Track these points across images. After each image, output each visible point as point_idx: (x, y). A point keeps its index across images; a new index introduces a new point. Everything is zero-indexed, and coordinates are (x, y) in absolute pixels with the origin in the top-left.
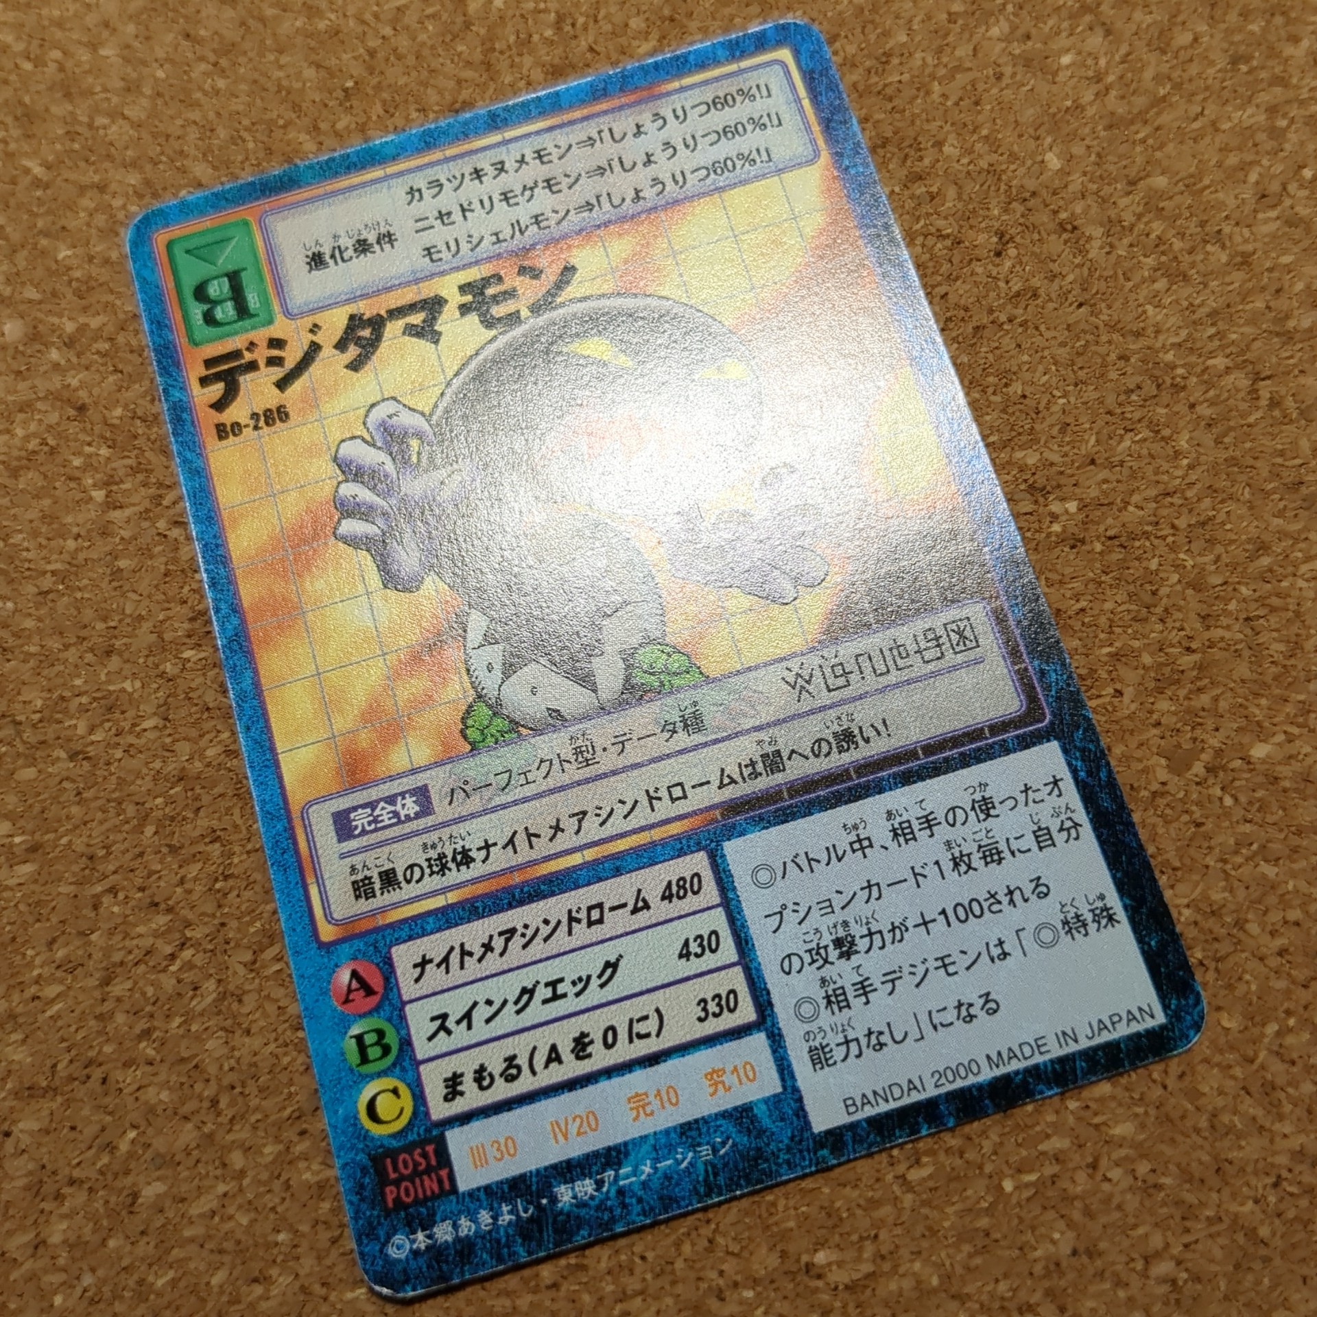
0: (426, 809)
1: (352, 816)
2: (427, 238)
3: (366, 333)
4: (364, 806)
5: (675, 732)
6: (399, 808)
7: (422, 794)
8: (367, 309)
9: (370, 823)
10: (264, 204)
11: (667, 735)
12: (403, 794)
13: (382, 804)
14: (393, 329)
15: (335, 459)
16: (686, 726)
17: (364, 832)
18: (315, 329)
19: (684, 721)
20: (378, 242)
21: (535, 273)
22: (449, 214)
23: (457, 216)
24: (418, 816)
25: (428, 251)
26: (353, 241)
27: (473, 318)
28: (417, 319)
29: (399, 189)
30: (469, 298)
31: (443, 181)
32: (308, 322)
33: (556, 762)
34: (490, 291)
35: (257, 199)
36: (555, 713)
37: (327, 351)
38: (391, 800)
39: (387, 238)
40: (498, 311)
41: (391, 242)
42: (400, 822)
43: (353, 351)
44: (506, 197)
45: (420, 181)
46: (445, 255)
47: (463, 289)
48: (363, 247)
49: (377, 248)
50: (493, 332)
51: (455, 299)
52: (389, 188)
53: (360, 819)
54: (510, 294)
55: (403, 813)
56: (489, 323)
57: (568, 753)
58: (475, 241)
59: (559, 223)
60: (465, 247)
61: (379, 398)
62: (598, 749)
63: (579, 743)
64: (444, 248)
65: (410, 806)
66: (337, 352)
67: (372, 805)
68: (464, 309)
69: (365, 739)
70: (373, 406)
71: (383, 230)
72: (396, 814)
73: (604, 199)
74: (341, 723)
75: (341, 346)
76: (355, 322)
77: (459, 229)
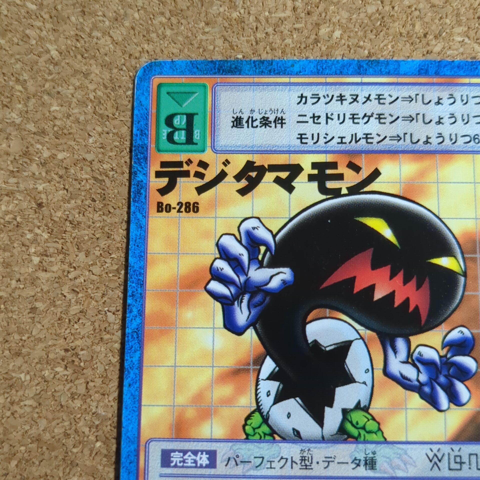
0: (212, 464)
1: (172, 454)
2: (302, 129)
3: (254, 174)
4: (180, 451)
5: (358, 465)
6: (198, 458)
7: (212, 455)
8: (258, 160)
9: (180, 462)
10: (218, 78)
11: (354, 466)
12: (202, 452)
13: (189, 453)
14: (270, 176)
15: (217, 245)
16: (366, 464)
17: (176, 466)
18: (226, 163)
19: (366, 461)
20: (275, 121)
21: (356, 169)
22: (319, 117)
23: (323, 120)
24: (207, 466)
25: (301, 137)
26: (261, 116)
27: (315, 185)
28: (284, 175)
29: (295, 93)
30: (316, 172)
31: (321, 96)
32: (223, 157)
33: (289, 461)
34: (328, 172)
35: (215, 74)
36: (297, 433)
37: (229, 178)
38: (195, 453)
39: (280, 121)
40: (330, 185)
41: (282, 124)
42: (196, 467)
43: (244, 183)
44: (353, 117)
45: (308, 92)
46: (310, 142)
47: (314, 165)
48: (265, 122)
49: (273, 125)
50: (324, 197)
51: (308, 170)
52: (290, 90)
53: (176, 458)
54: (340, 177)
55: (199, 463)
56: (323, 189)
57: (297, 459)
58: (329, 138)
59: (378, 143)
60: (322, 141)
61: (251, 216)
62: (315, 461)
63: (305, 454)
64: (310, 137)
65: (204, 460)
66: (235, 181)
67: (185, 452)
68: (311, 178)
69: (190, 413)
70: (246, 219)
71: (279, 115)
72: (195, 462)
73: (408, 137)
74: (181, 399)
75: (238, 178)
76: (250, 165)
77: (321, 129)
